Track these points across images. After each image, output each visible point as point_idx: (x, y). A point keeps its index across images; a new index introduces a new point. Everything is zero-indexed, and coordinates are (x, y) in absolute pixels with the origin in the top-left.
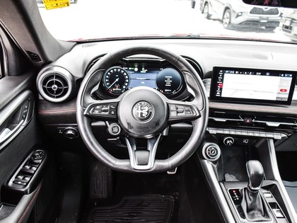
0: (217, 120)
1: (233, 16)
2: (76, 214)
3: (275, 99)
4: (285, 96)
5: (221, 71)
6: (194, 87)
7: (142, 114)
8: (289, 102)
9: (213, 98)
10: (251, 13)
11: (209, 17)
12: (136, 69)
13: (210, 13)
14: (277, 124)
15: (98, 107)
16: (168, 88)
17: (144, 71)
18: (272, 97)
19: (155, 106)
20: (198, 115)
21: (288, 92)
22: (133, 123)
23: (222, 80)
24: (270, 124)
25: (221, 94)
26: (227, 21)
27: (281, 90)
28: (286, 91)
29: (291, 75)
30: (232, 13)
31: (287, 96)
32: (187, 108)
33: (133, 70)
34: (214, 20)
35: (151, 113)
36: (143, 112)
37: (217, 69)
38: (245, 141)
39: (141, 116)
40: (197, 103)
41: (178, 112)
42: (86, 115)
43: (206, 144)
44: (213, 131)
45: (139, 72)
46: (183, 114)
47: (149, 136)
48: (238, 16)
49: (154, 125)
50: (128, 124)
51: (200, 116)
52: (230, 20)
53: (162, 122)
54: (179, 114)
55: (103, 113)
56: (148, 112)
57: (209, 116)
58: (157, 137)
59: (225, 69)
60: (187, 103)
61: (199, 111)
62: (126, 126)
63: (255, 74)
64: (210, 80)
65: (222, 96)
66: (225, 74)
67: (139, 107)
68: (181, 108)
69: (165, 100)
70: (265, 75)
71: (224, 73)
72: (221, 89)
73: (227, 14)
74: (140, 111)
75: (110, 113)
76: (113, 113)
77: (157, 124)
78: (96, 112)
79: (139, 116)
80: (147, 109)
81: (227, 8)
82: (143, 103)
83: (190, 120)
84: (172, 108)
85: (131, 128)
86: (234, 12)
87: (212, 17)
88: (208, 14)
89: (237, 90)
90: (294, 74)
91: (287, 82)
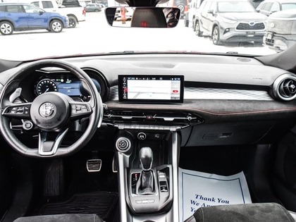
0: (124, 117)
1: (221, 32)
2: (26, 208)
3: (170, 99)
4: (177, 96)
5: (125, 78)
7: (46, 112)
8: (181, 100)
10: (237, 28)
11: (200, 34)
12: (62, 81)
13: (201, 31)
14: (172, 119)
15: (14, 109)
17: (68, 81)
18: (168, 98)
19: (57, 106)
21: (179, 92)
22: (40, 119)
23: (126, 85)
24: (166, 119)
25: (127, 96)
26: (216, 37)
27: (174, 91)
28: (177, 91)
29: (179, 79)
30: (220, 30)
31: (179, 96)
32: (84, 107)
33: (60, 81)
34: (206, 37)
36: (47, 110)
37: (121, 77)
38: (156, 136)
40: (91, 103)
41: (77, 110)
42: (4, 115)
43: (120, 139)
45: (64, 82)
46: (81, 111)
48: (225, 32)
49: (56, 120)
50: (37, 120)
52: (219, 36)
54: (77, 112)
55: (19, 113)
56: (51, 110)
59: (127, 77)
61: (92, 108)
62: (35, 122)
63: (151, 79)
64: (117, 87)
65: (129, 98)
66: (128, 81)
67: (44, 107)
68: (79, 107)
70: (159, 79)
71: (127, 79)
72: (127, 93)
73: (216, 30)
74: (44, 110)
75: (24, 113)
76: (27, 113)
77: (59, 119)
78: (13, 112)
79: (44, 114)
80: (50, 108)
81: (215, 26)
82: (47, 104)
84: (73, 107)
85: (39, 123)
86: (222, 28)
87: (204, 34)
88: (200, 31)
89: (139, 93)
90: (182, 78)
91: (177, 84)
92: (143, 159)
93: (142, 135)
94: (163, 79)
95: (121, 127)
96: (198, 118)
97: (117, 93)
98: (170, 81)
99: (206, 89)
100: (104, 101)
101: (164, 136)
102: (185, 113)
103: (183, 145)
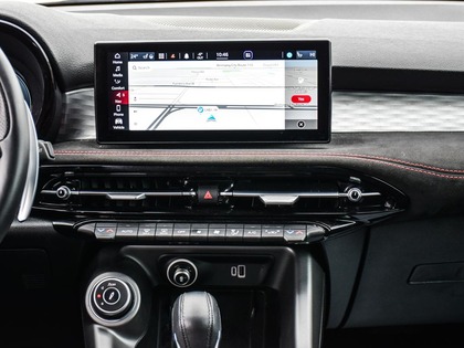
3: (281, 126)
4: (309, 115)
5: (118, 56)
14: (289, 198)
18: (276, 122)
21: (314, 102)
23: (125, 82)
24: (268, 198)
25: (126, 122)
27: (295, 99)
28: (307, 99)
29: (313, 54)
31: (314, 115)
37: (104, 52)
38: (236, 273)
59: (127, 50)
63: (213, 58)
64: (90, 92)
65: (132, 127)
66: (131, 64)
70: (241, 57)
71: (126, 60)
72: (125, 108)
89: (170, 109)
90: (321, 49)
91: (307, 73)
92: (184, 334)
93: (183, 266)
94: (256, 57)
95: (105, 232)
96: (387, 194)
97: (92, 113)
98: (281, 63)
99: (413, 98)
100: (43, 133)
101: (263, 271)
102: (336, 174)
103: (335, 322)
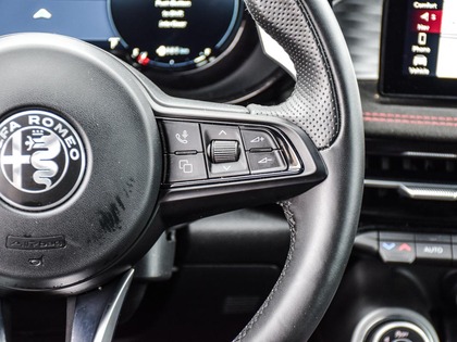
0: (415, 191)
6: (290, 31)
7: (28, 170)
9: (396, 82)
16: (171, 37)
19: (96, 133)
20: (311, 169)
25: (432, 65)
32: (257, 139)
35: (75, 166)
36: (36, 160)
39: (28, 182)
40: (305, 110)
41: (211, 160)
43: (370, 318)
44: (395, 249)
46: (240, 168)
47: (70, 284)
49: (93, 226)
51: (320, 176)
53: (135, 209)
54: (217, 169)
56: (59, 160)
57: (369, 173)
58: (111, 285)
60: (258, 112)
61: (315, 152)
65: (442, 72)
67: (17, 138)
68: (225, 139)
69: (150, 99)
74: (18, 160)
77: (109, 219)
79: (17, 183)
80: (53, 145)
82: (33, 116)
83: (273, 197)
84: (183, 137)
95: (397, 250)
